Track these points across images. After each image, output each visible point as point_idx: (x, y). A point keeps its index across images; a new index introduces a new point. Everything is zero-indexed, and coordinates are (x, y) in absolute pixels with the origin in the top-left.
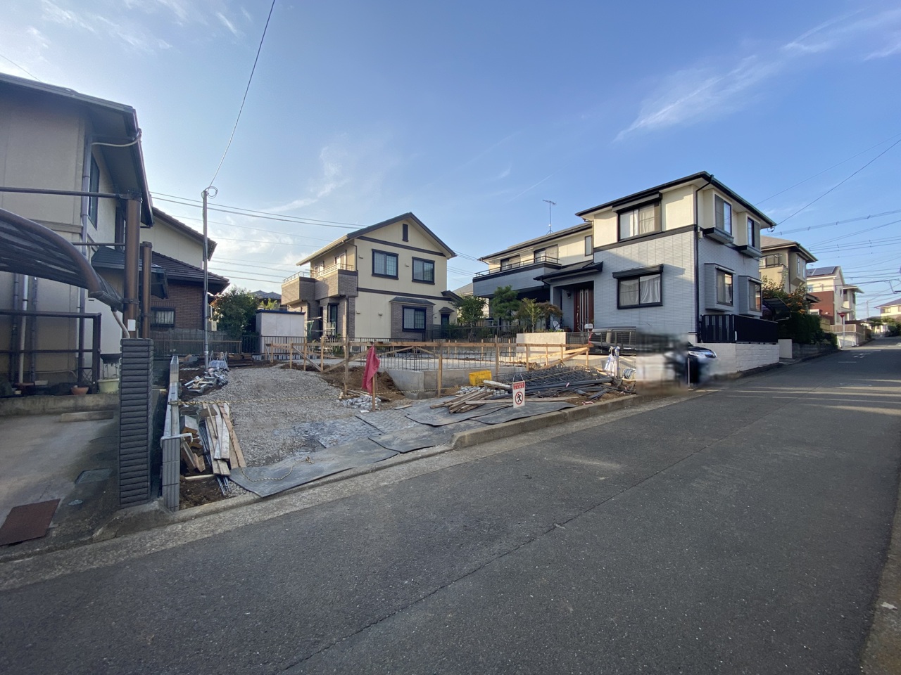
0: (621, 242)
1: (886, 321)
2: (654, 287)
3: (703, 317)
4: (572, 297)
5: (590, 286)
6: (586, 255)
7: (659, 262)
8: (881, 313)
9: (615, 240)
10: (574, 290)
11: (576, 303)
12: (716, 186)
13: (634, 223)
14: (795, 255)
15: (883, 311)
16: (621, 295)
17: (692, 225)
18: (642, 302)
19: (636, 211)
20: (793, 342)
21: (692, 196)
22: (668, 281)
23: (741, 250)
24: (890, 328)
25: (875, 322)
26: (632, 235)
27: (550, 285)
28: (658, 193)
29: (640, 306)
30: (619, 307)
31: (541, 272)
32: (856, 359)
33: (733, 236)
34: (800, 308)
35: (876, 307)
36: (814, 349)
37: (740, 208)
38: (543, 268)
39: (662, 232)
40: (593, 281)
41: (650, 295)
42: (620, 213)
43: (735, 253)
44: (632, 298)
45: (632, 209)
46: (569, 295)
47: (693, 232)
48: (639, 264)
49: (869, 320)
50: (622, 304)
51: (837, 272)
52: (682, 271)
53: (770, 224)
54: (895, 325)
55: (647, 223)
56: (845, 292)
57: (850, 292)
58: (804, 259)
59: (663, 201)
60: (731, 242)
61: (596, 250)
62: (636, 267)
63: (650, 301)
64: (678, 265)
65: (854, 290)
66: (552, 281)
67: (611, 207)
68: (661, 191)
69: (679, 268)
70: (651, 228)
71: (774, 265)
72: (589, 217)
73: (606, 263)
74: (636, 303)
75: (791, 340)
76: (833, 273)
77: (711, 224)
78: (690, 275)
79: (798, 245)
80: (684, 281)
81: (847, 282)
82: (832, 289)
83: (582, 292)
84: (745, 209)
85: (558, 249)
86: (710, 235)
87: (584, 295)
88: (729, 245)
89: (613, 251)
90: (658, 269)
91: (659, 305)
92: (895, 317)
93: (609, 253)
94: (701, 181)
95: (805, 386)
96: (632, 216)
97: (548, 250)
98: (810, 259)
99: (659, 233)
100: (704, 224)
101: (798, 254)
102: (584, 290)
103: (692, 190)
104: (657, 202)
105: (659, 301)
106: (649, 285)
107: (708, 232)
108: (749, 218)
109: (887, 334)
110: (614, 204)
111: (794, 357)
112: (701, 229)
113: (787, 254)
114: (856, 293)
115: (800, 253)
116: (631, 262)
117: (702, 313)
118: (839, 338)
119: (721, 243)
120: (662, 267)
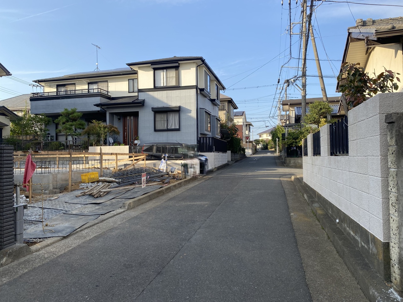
0: (156, 88)
1: (262, 142)
2: (175, 119)
3: (200, 138)
4: (122, 120)
5: (136, 115)
6: (129, 92)
7: (178, 105)
8: (260, 137)
9: (152, 86)
10: (123, 116)
11: (124, 126)
12: (206, 66)
13: (164, 78)
14: (230, 104)
15: (260, 136)
16: (156, 122)
17: (195, 86)
18: (169, 128)
19: (165, 70)
20: (231, 152)
21: (195, 68)
22: (183, 116)
23: (213, 101)
24: (263, 145)
25: (257, 142)
26: (162, 85)
27: (106, 111)
28: (178, 62)
29: (168, 130)
30: (156, 130)
31: (98, 100)
32: (254, 161)
33: (211, 94)
34: (234, 134)
35: (258, 134)
36: (238, 156)
37: (213, 78)
38: (99, 98)
39: (180, 87)
40: (138, 112)
41: (173, 124)
42: (155, 69)
43: (210, 102)
44: (163, 125)
45: (162, 69)
46: (119, 119)
47: (195, 89)
48: (167, 104)
49: (255, 141)
50: (157, 128)
51: (244, 115)
52: (190, 111)
53: (224, 88)
54: (265, 144)
55: (171, 79)
56: (247, 125)
57: (249, 125)
58: (233, 107)
59: (180, 68)
60: (210, 97)
61: (140, 91)
62: (165, 106)
63: (173, 128)
64: (187, 107)
65: (250, 125)
66: (108, 108)
67: (150, 65)
68: (179, 62)
69: (189, 110)
70: (173, 83)
71: (222, 109)
72: (135, 68)
73: (147, 101)
74: (165, 128)
75: (230, 151)
76: (242, 115)
77: (203, 87)
78: (193, 114)
79: (232, 99)
80: (190, 117)
81: (247, 121)
82: (242, 124)
83: (128, 118)
84: (215, 79)
85: (108, 85)
86: (202, 92)
87: (130, 120)
88: (208, 98)
89: (151, 93)
90: (178, 109)
91: (178, 130)
92: (265, 140)
93: (149, 95)
94: (200, 62)
95: (244, 172)
96: (162, 73)
97: (99, 84)
98: (236, 108)
99: (178, 87)
100: (200, 86)
101: (232, 105)
102: (130, 117)
103: (195, 65)
104: (177, 68)
105: (178, 128)
106: (172, 117)
107: (202, 90)
108: (216, 84)
109: (262, 149)
110: (153, 63)
111: (232, 160)
112: (199, 89)
113: (227, 104)
114: (250, 126)
115: (232, 104)
116: (162, 102)
117: (199, 136)
118: (246, 150)
119: (206, 97)
120: (180, 107)
